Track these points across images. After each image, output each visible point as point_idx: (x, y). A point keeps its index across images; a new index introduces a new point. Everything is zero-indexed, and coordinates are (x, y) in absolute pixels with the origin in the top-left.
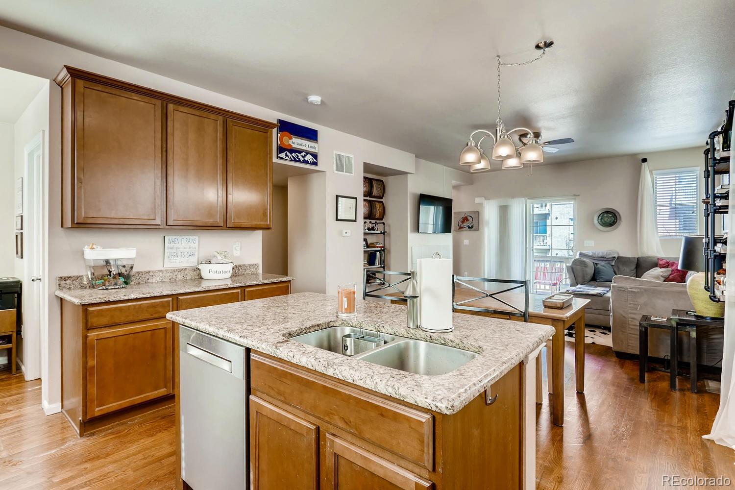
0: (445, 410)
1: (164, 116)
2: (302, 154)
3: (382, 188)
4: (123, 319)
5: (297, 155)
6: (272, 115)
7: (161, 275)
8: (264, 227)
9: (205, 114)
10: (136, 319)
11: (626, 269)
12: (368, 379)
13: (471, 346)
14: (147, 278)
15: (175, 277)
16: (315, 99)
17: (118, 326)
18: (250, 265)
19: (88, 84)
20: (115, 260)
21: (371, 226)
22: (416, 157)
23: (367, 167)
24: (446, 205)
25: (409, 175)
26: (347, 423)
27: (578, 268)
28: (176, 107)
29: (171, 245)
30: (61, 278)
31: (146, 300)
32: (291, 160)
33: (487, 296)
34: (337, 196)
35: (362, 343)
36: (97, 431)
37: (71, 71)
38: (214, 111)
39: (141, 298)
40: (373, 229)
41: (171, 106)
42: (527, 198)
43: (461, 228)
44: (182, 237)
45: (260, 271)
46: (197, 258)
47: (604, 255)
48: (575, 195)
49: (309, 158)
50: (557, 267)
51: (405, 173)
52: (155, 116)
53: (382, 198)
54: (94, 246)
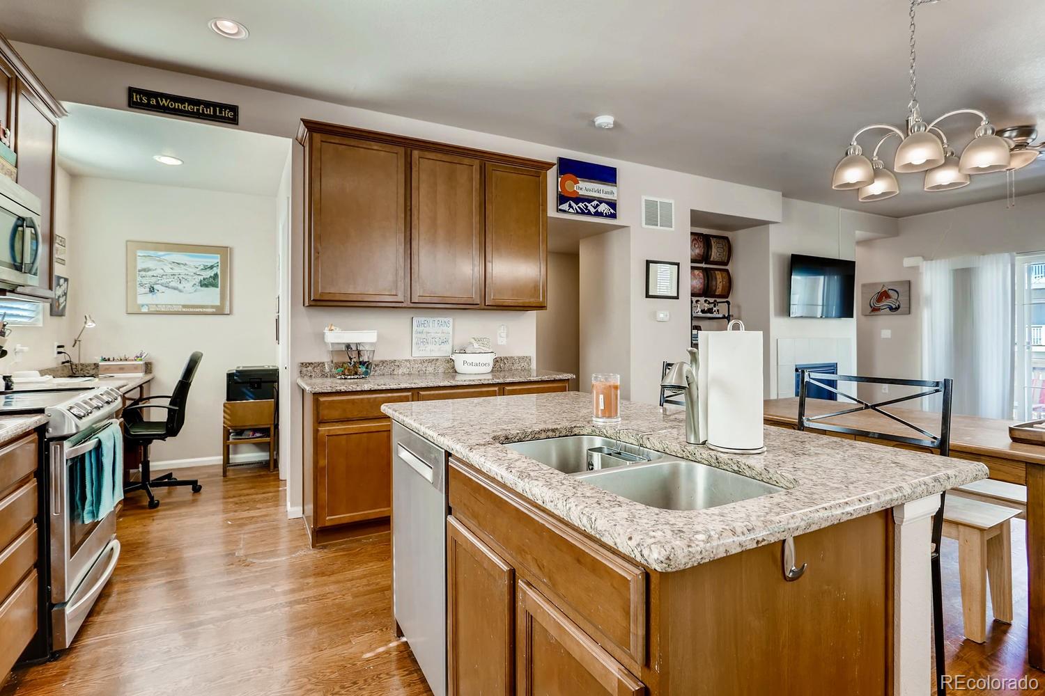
0: (654, 563)
1: (409, 166)
2: (593, 203)
3: (727, 249)
4: (356, 414)
5: (585, 205)
6: (548, 152)
7: (409, 365)
8: (534, 305)
9: (457, 159)
10: (371, 415)
12: (561, 501)
13: (781, 479)
14: (392, 368)
15: (424, 369)
16: (605, 120)
17: (351, 422)
18: (519, 358)
19: (325, 137)
20: (357, 344)
21: (706, 306)
22: (784, 195)
23: (697, 218)
24: (844, 271)
25: (771, 226)
26: (540, 568)
28: (422, 154)
29: (421, 329)
30: (302, 364)
31: (382, 393)
32: (578, 212)
33: (867, 407)
34: (647, 261)
35: (612, 460)
36: (330, 544)
37: (309, 125)
38: (468, 154)
39: (376, 390)
40: (710, 311)
41: (416, 153)
42: (1015, 253)
43: (875, 310)
44: (433, 319)
45: (534, 366)
46: (451, 344)
49: (603, 208)
51: (765, 223)
52: (398, 167)
53: (726, 264)
54: (333, 328)
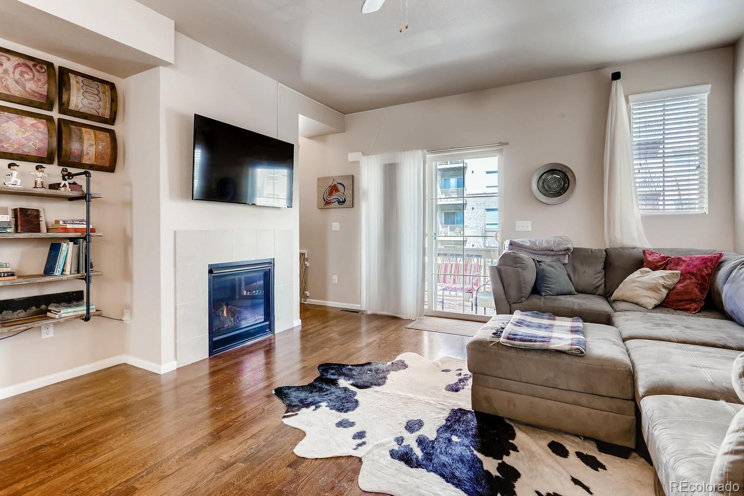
11: (587, 270)
25: (162, 69)
27: (510, 270)
42: (425, 151)
43: (328, 203)
47: (551, 245)
48: (501, 144)
50: (473, 263)
53: (110, 122)
